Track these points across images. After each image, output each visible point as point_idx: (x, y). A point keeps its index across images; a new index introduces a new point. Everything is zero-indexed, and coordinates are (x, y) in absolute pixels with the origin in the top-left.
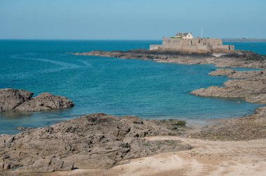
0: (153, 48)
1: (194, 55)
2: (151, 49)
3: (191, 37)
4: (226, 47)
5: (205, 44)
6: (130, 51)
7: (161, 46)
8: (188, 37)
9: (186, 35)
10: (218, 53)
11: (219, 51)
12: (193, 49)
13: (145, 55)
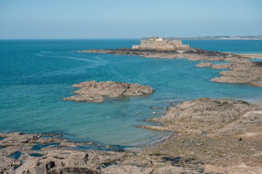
0: (134, 47)
1: (166, 52)
2: (134, 48)
3: (161, 40)
4: (185, 46)
5: (171, 44)
6: (118, 50)
7: (141, 46)
8: (159, 40)
9: (158, 38)
10: (181, 50)
11: (181, 49)
12: (164, 48)
13: (131, 52)
